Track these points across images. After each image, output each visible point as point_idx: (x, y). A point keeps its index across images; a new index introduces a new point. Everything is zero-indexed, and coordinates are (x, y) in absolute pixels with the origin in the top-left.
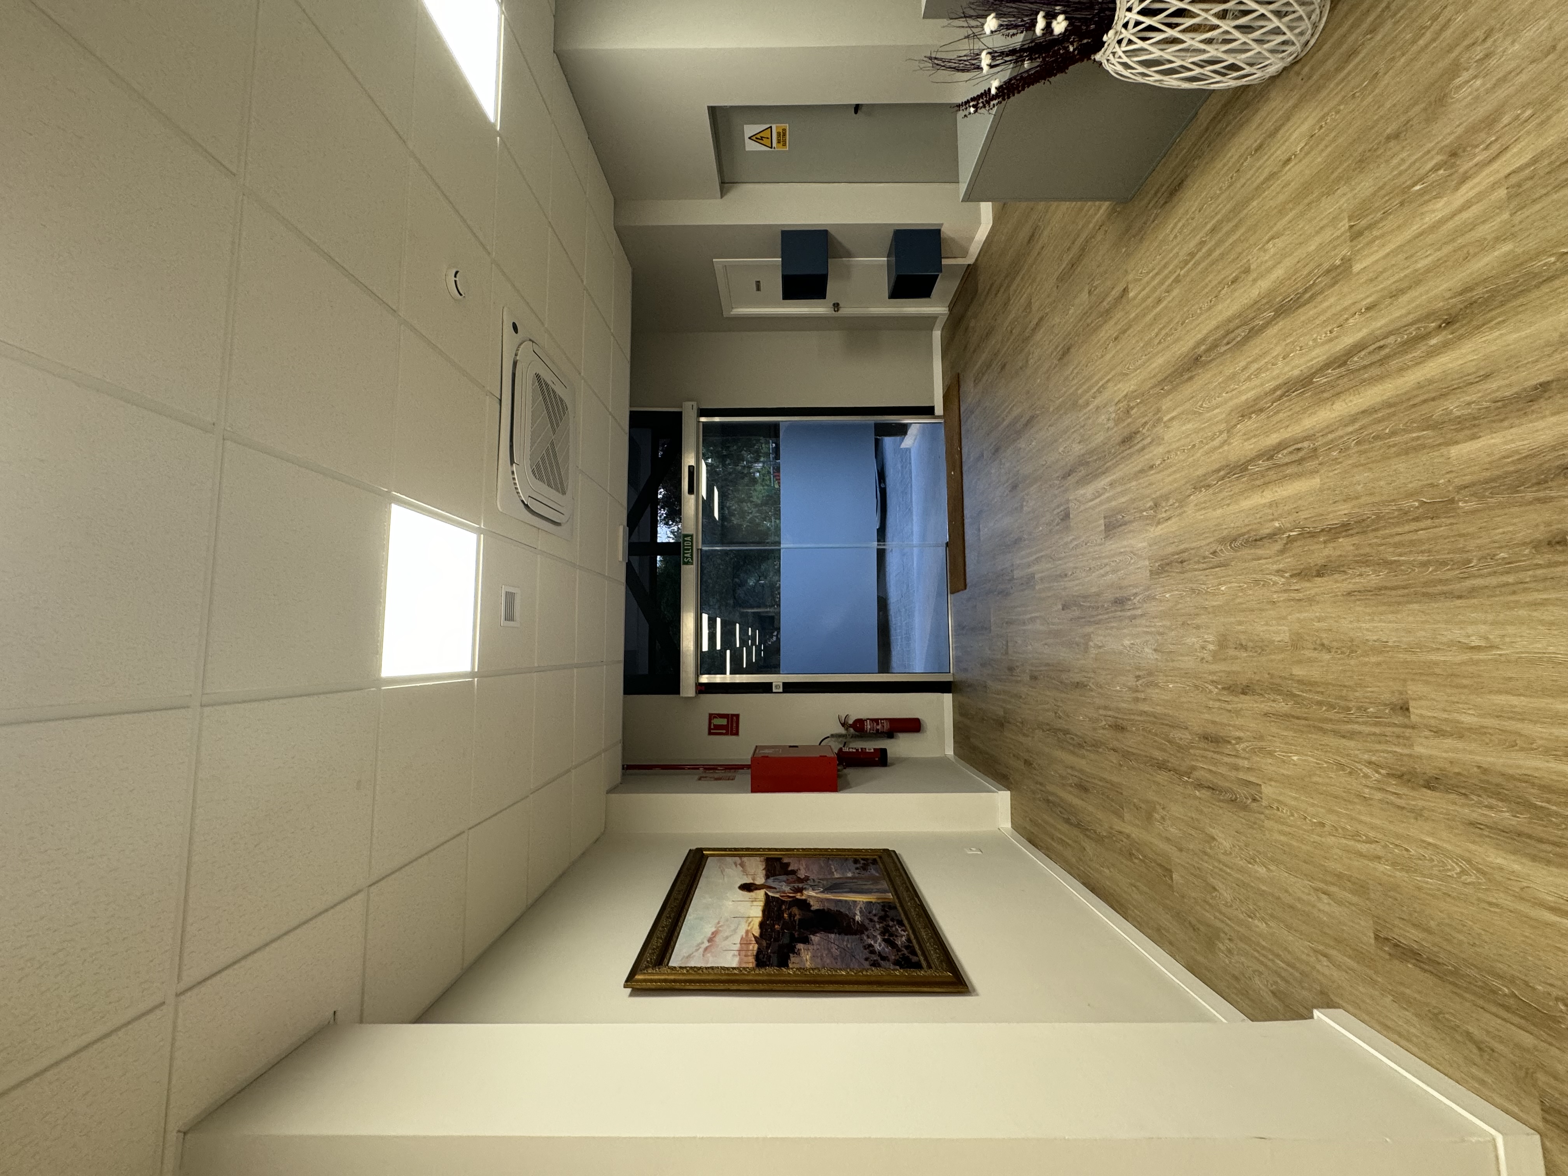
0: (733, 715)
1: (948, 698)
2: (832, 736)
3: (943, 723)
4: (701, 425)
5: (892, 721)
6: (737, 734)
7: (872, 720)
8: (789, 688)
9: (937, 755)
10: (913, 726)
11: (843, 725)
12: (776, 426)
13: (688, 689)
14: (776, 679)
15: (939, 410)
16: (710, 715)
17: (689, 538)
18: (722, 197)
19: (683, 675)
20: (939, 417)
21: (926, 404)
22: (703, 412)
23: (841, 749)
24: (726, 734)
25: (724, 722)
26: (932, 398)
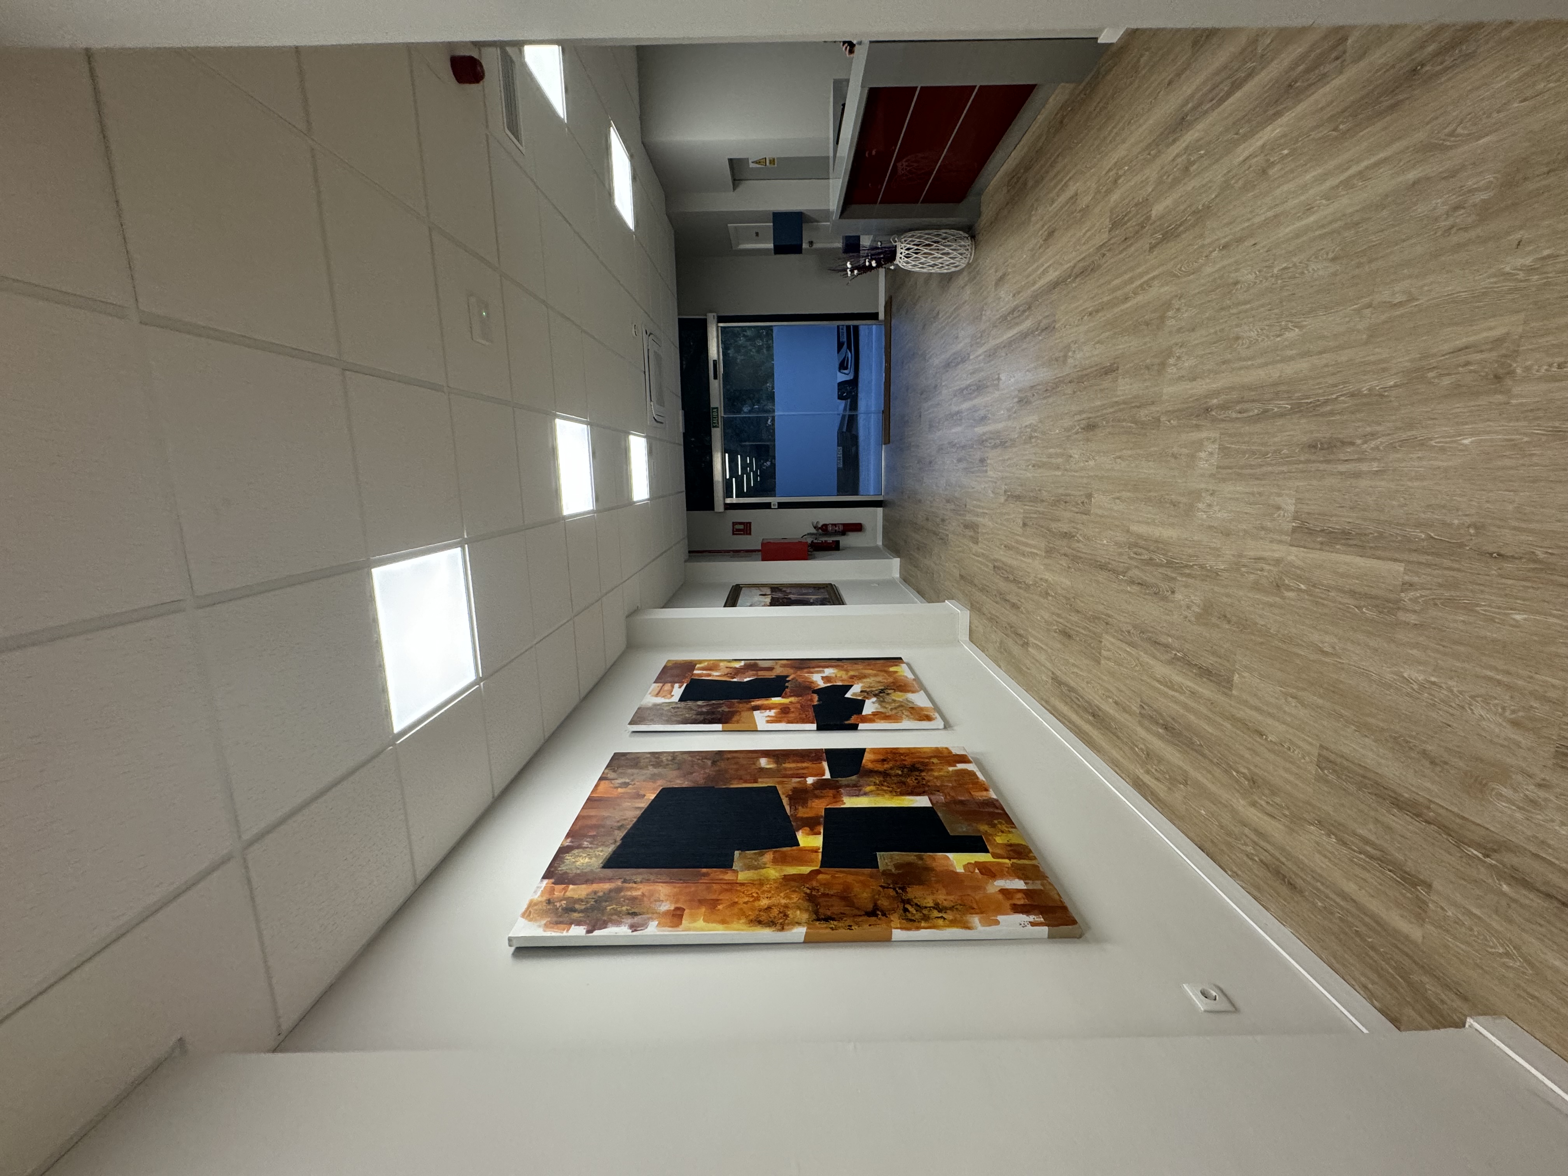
0: (747, 523)
1: (880, 510)
2: (808, 534)
3: (876, 525)
4: (720, 328)
5: (844, 525)
6: (750, 534)
7: (833, 525)
8: (782, 505)
9: (872, 545)
10: (857, 528)
11: (815, 528)
12: (770, 328)
13: (719, 507)
14: (774, 500)
15: (881, 316)
16: (733, 523)
17: (715, 410)
18: (734, 189)
19: (716, 499)
20: (881, 321)
21: (872, 310)
22: (721, 319)
23: (812, 542)
24: (744, 534)
25: (741, 527)
26: (877, 306)
